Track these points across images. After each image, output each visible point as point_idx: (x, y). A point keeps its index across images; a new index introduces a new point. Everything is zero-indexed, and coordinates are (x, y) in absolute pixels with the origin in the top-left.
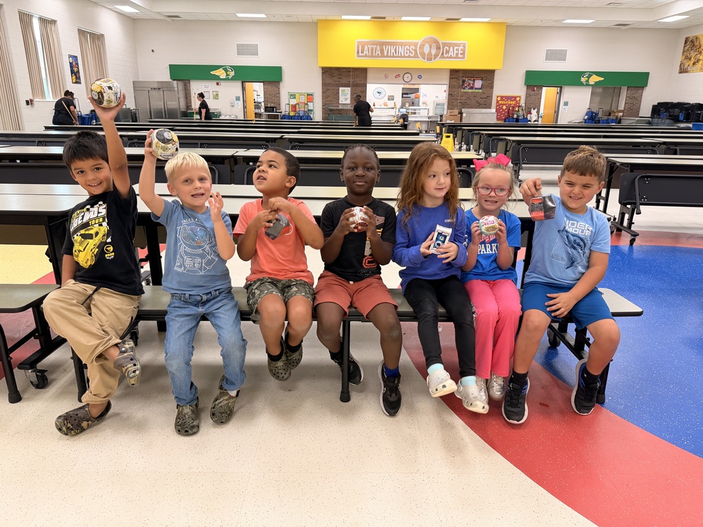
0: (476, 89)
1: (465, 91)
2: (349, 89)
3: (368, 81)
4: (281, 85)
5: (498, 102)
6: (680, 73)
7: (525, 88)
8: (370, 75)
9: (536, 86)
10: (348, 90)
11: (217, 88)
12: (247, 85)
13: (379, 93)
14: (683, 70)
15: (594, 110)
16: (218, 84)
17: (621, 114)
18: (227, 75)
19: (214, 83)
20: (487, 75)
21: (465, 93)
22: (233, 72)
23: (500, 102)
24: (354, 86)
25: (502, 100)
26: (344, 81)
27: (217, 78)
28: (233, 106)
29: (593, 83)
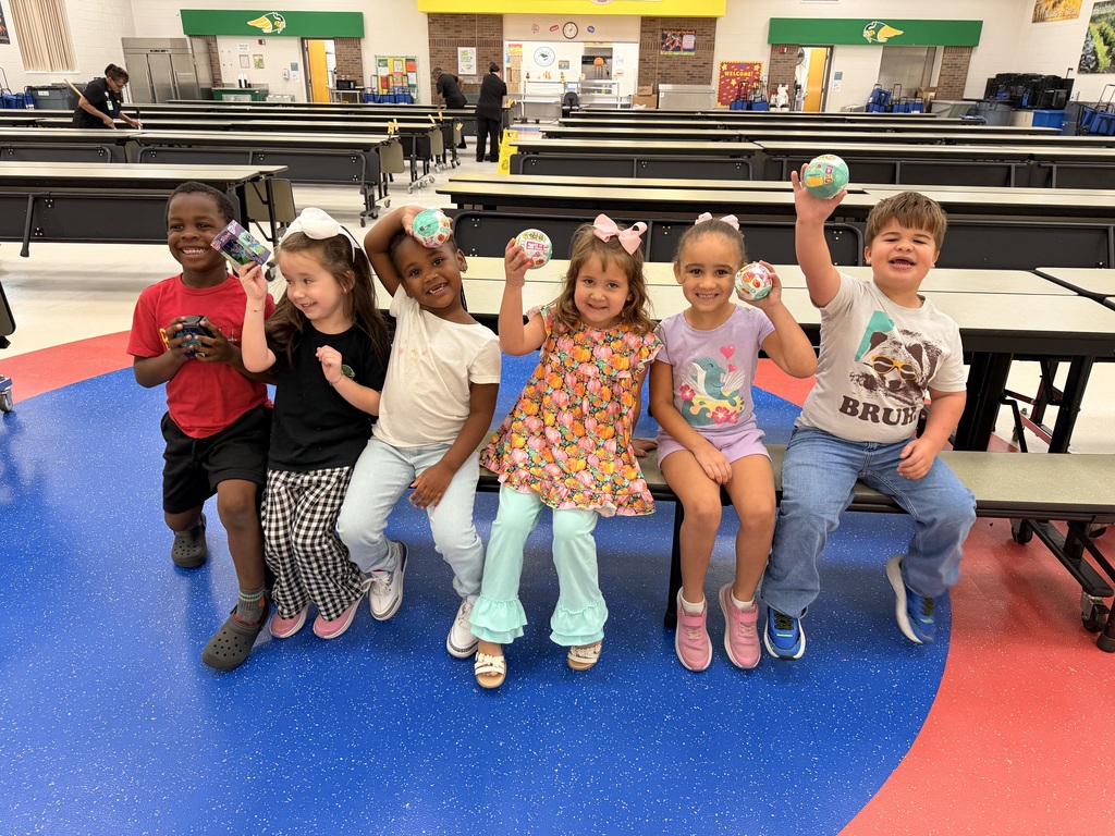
0: (685, 50)
1: (666, 53)
2: (474, 49)
3: (506, 36)
4: (363, 42)
5: (722, 73)
6: (1034, 21)
7: (768, 49)
8: (508, 27)
9: (786, 45)
10: (472, 52)
11: (259, 49)
12: (312, 44)
13: (543, 55)
14: (1039, 18)
15: (885, 88)
16: (260, 42)
17: (933, 94)
18: (275, 27)
19: (255, 41)
20: (704, 27)
21: (667, 57)
22: (284, 22)
23: (727, 74)
24: (481, 44)
25: (729, 69)
26: (465, 36)
27: (257, 32)
28: (287, 79)
29: (884, 40)
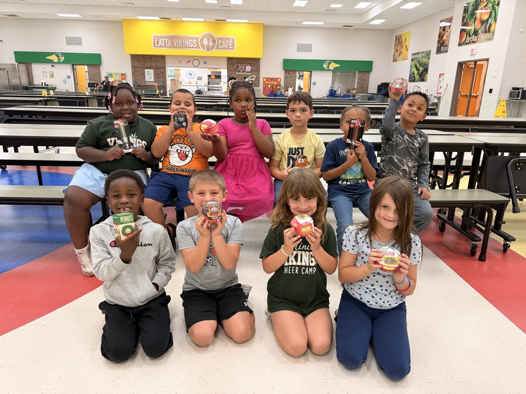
0: (247, 72)
1: (239, 73)
2: (152, 70)
3: (167, 65)
4: (101, 67)
5: (264, 82)
6: (393, 61)
7: (283, 72)
8: (167, 61)
9: (291, 70)
10: (151, 71)
11: (52, 69)
12: (78, 68)
13: (190, 74)
14: (395, 60)
15: (334, 89)
16: (52, 66)
17: (355, 91)
18: (59, 60)
19: (50, 65)
20: (255, 62)
21: (239, 75)
22: (64, 57)
23: (266, 82)
24: (156, 68)
25: (267, 80)
26: (148, 64)
27: (51, 62)
28: (65, 83)
29: (333, 69)
